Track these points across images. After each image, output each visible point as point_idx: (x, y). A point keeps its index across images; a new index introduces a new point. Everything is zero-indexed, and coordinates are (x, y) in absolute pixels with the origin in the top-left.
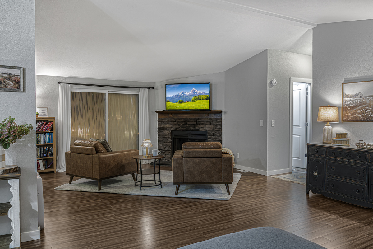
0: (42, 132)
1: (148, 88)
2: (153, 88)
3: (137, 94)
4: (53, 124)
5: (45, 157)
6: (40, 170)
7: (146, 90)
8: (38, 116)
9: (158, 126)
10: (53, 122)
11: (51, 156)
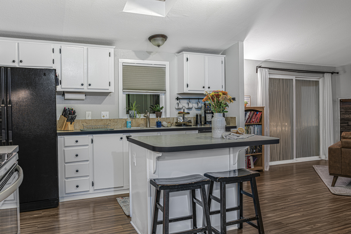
0: (252, 123)
1: (332, 73)
2: (338, 73)
3: (318, 80)
4: (261, 115)
5: (254, 152)
6: (251, 167)
7: (330, 74)
8: (246, 105)
9: (340, 116)
10: (261, 112)
11: (259, 152)
